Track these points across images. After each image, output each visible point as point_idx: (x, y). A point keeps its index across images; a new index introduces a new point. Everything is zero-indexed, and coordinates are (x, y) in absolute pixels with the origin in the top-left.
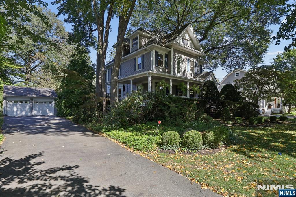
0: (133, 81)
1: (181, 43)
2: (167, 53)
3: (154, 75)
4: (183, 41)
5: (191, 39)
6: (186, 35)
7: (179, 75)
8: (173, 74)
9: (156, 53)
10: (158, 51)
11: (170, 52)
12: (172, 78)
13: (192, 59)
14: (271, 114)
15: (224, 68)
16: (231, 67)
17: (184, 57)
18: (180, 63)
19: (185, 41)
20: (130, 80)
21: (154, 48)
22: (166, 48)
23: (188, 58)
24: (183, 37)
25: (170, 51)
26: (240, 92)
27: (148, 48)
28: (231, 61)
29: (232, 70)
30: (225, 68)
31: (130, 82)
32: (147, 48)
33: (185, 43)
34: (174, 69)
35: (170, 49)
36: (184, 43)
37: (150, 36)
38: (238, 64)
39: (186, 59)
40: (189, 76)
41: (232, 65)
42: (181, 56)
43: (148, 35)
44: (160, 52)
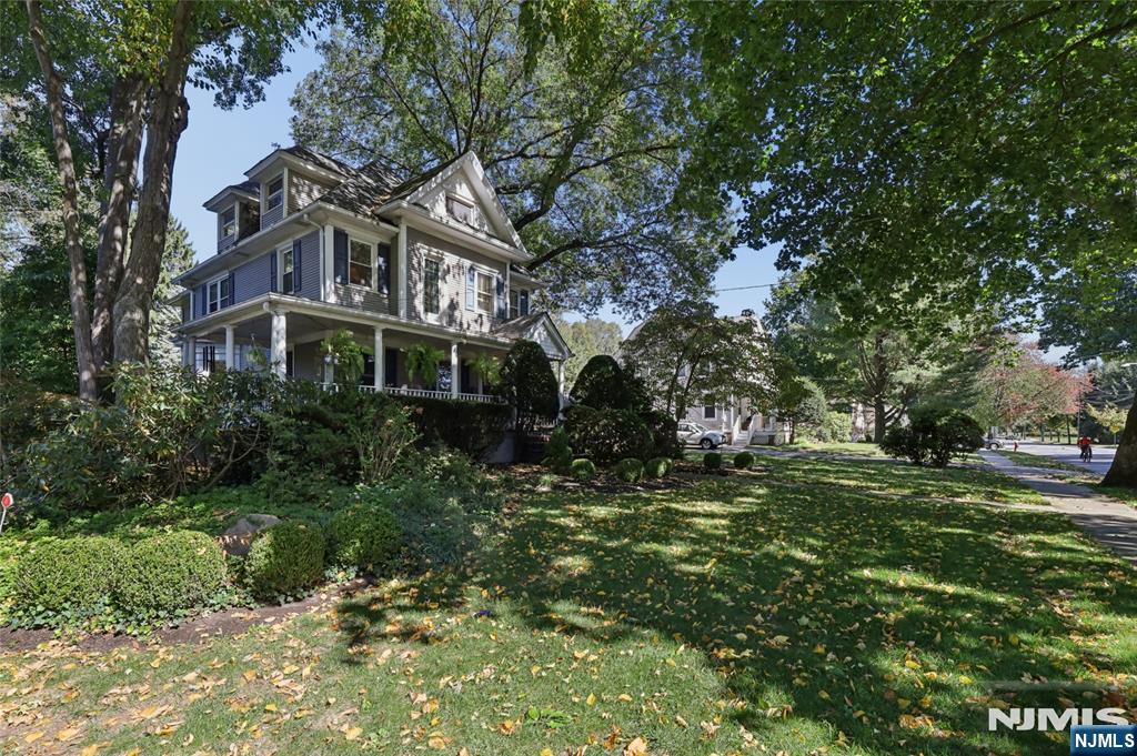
0: (234, 330)
1: (440, 210)
2: (386, 241)
3: (296, 310)
4: (447, 206)
5: (479, 201)
6: (458, 186)
7: (432, 319)
8: (409, 317)
9: (340, 236)
10: (349, 229)
11: (395, 238)
12: (384, 326)
13: (484, 269)
14: (747, 447)
15: (617, 309)
16: (636, 305)
17: (450, 259)
18: (436, 277)
19: (456, 206)
20: (225, 329)
21: (327, 217)
22: (375, 223)
23: (467, 263)
24: (448, 191)
25: (397, 234)
26: (640, 382)
27: (306, 216)
28: (637, 287)
29: (639, 316)
30: (621, 309)
31: (225, 334)
32: (302, 216)
33: (457, 213)
34: (411, 298)
35: (397, 226)
36: (450, 211)
37: (332, 177)
38: (654, 297)
39: (460, 267)
40: (473, 324)
41: (640, 300)
42: (438, 253)
43: (323, 173)
44: (356, 235)
